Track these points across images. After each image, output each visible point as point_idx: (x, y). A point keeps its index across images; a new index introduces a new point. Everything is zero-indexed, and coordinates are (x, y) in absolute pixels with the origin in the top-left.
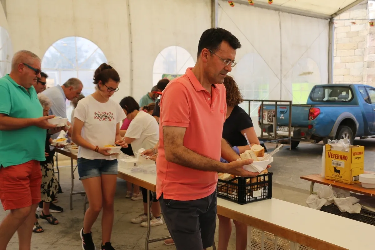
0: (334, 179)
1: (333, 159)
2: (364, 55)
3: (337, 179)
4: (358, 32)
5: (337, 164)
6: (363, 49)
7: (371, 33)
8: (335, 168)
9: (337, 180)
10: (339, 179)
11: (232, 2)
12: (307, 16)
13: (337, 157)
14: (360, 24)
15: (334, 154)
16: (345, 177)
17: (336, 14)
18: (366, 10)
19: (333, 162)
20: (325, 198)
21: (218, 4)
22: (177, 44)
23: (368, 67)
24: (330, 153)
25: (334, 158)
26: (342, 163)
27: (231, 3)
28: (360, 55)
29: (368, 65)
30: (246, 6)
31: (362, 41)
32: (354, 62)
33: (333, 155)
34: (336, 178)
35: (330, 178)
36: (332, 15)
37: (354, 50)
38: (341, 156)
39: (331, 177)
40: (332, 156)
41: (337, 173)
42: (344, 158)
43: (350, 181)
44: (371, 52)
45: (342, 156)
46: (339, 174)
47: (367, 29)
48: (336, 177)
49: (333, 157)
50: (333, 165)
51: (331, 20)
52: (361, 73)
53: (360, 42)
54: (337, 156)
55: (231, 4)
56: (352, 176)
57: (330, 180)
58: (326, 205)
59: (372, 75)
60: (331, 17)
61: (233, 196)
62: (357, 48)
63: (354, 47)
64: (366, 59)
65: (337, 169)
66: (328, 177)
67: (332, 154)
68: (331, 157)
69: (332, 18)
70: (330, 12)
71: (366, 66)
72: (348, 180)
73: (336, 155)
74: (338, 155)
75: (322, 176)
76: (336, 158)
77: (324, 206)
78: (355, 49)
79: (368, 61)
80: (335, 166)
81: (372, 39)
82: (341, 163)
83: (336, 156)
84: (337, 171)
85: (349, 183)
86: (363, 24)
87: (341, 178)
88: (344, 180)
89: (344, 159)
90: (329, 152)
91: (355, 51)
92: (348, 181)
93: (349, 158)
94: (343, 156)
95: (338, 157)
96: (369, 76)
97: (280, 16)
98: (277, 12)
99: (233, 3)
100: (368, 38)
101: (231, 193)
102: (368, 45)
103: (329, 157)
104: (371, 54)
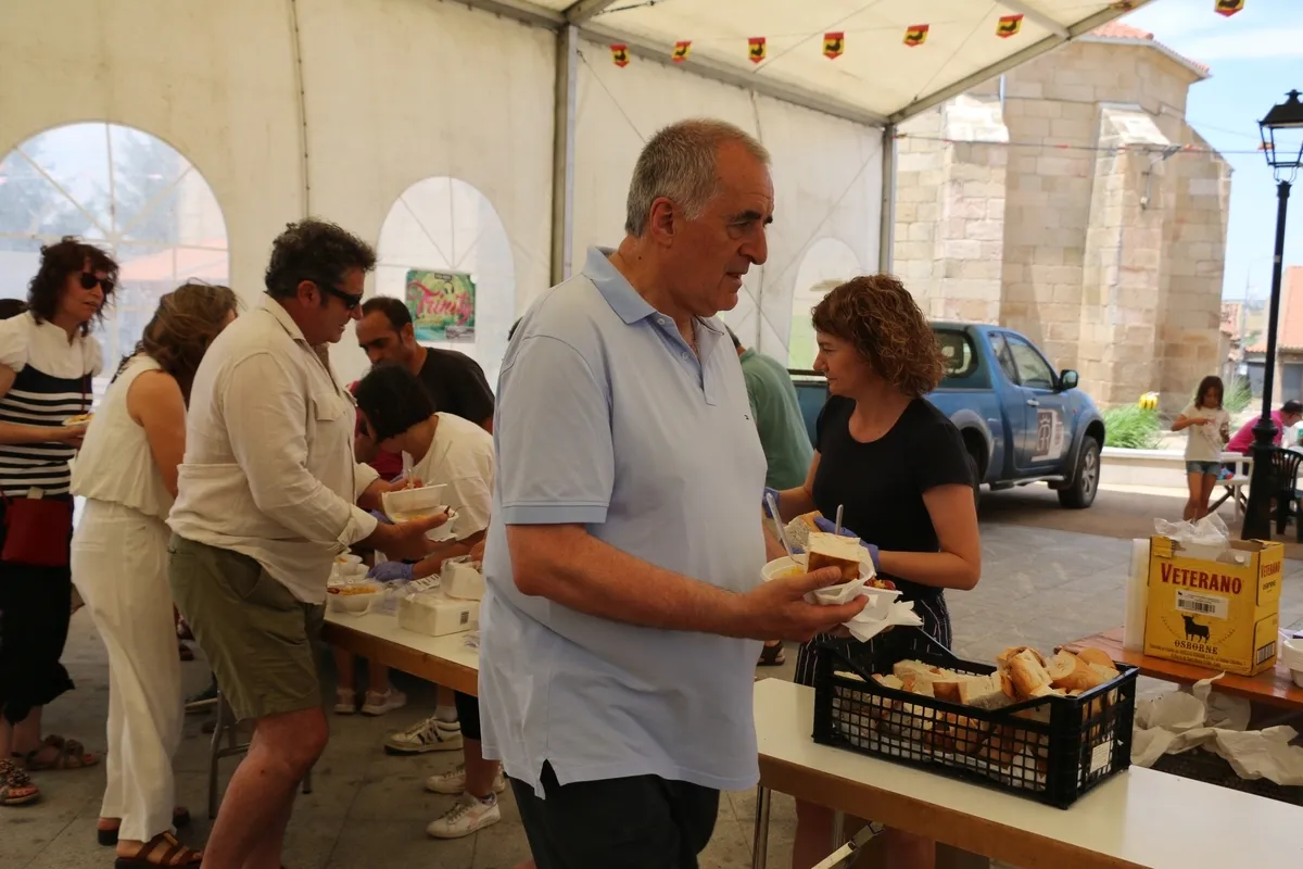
0: (1183, 656)
1: (1180, 588)
2: (933, 241)
3: (1193, 657)
4: (917, 174)
5: (1199, 606)
6: (932, 224)
7: (954, 181)
8: (1188, 621)
9: (1196, 661)
10: (1203, 656)
11: (622, 49)
12: (826, 113)
13: (1196, 583)
14: (922, 153)
15: (1185, 572)
16: (1228, 648)
17: (903, 114)
18: (938, 115)
19: (1179, 597)
20: (1164, 727)
21: (578, 52)
22: (454, 173)
23: (946, 277)
24: (1170, 566)
25: (1184, 583)
26: (1218, 601)
27: (619, 53)
28: (924, 241)
29: (947, 270)
30: (657, 66)
31: (927, 202)
32: (907, 260)
33: (1181, 574)
34: (1191, 654)
35: (1167, 654)
36: (890, 116)
37: (905, 226)
38: (1215, 577)
39: (1171, 650)
40: (1175, 576)
41: (1197, 637)
42: (1228, 585)
43: (1249, 665)
44: (955, 235)
45: (1220, 580)
46: (1204, 638)
47: (941, 169)
48: (1192, 650)
49: (1180, 579)
50: (1181, 609)
51: (888, 128)
52: (925, 291)
53: (921, 202)
54: (1197, 576)
55: (617, 57)
56: (1257, 647)
57: (1169, 660)
58: (1174, 753)
59: (958, 300)
60: (888, 121)
61: (1018, 772)
62: (916, 221)
63: (908, 215)
64: (942, 252)
65: (1196, 622)
66: (1159, 648)
67: (1176, 570)
68: (1174, 581)
69: (892, 124)
70: (886, 105)
71: (942, 271)
72: (1241, 661)
73: (1193, 573)
74: (1202, 574)
75: (1124, 645)
76: (1192, 584)
77: (1165, 756)
78: (910, 223)
79: (947, 259)
80: (1190, 612)
81: (958, 196)
82: (1213, 604)
83: (1193, 578)
84: (1192, 628)
85: (1247, 672)
86: (930, 153)
87: (1211, 655)
88: (1227, 662)
89: (1227, 590)
90: (1163, 565)
91: (908, 228)
92: (1238, 663)
93: (1247, 587)
94: (1223, 578)
95: (1201, 581)
96: (949, 302)
97: (754, 102)
98: (746, 93)
99: (626, 53)
100: (948, 195)
101: (1005, 757)
102: (947, 212)
103: (1165, 579)
104: (956, 238)
